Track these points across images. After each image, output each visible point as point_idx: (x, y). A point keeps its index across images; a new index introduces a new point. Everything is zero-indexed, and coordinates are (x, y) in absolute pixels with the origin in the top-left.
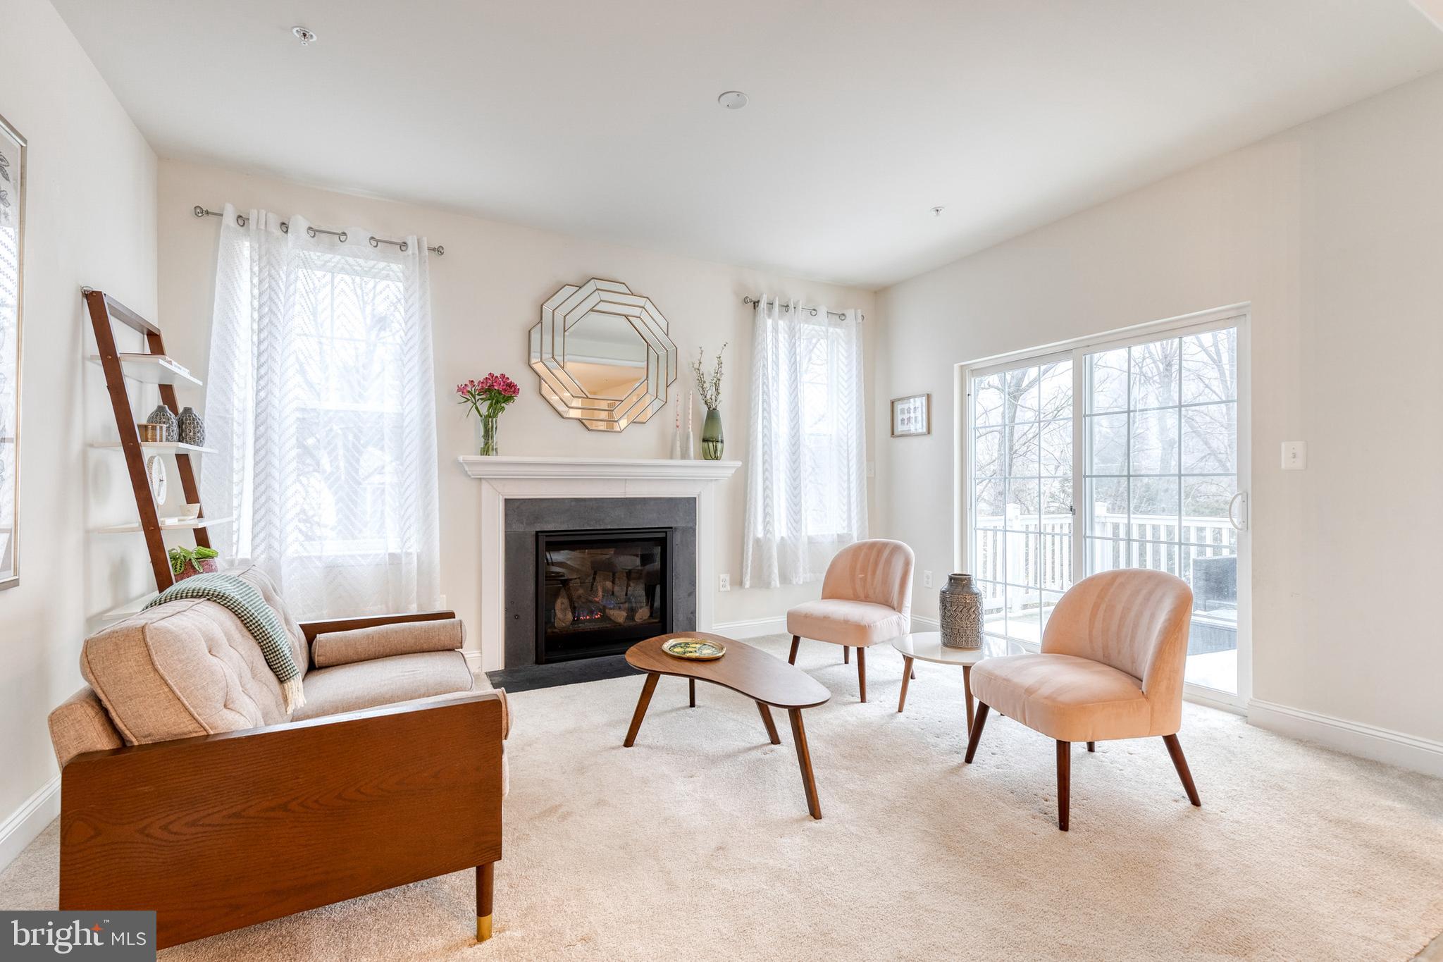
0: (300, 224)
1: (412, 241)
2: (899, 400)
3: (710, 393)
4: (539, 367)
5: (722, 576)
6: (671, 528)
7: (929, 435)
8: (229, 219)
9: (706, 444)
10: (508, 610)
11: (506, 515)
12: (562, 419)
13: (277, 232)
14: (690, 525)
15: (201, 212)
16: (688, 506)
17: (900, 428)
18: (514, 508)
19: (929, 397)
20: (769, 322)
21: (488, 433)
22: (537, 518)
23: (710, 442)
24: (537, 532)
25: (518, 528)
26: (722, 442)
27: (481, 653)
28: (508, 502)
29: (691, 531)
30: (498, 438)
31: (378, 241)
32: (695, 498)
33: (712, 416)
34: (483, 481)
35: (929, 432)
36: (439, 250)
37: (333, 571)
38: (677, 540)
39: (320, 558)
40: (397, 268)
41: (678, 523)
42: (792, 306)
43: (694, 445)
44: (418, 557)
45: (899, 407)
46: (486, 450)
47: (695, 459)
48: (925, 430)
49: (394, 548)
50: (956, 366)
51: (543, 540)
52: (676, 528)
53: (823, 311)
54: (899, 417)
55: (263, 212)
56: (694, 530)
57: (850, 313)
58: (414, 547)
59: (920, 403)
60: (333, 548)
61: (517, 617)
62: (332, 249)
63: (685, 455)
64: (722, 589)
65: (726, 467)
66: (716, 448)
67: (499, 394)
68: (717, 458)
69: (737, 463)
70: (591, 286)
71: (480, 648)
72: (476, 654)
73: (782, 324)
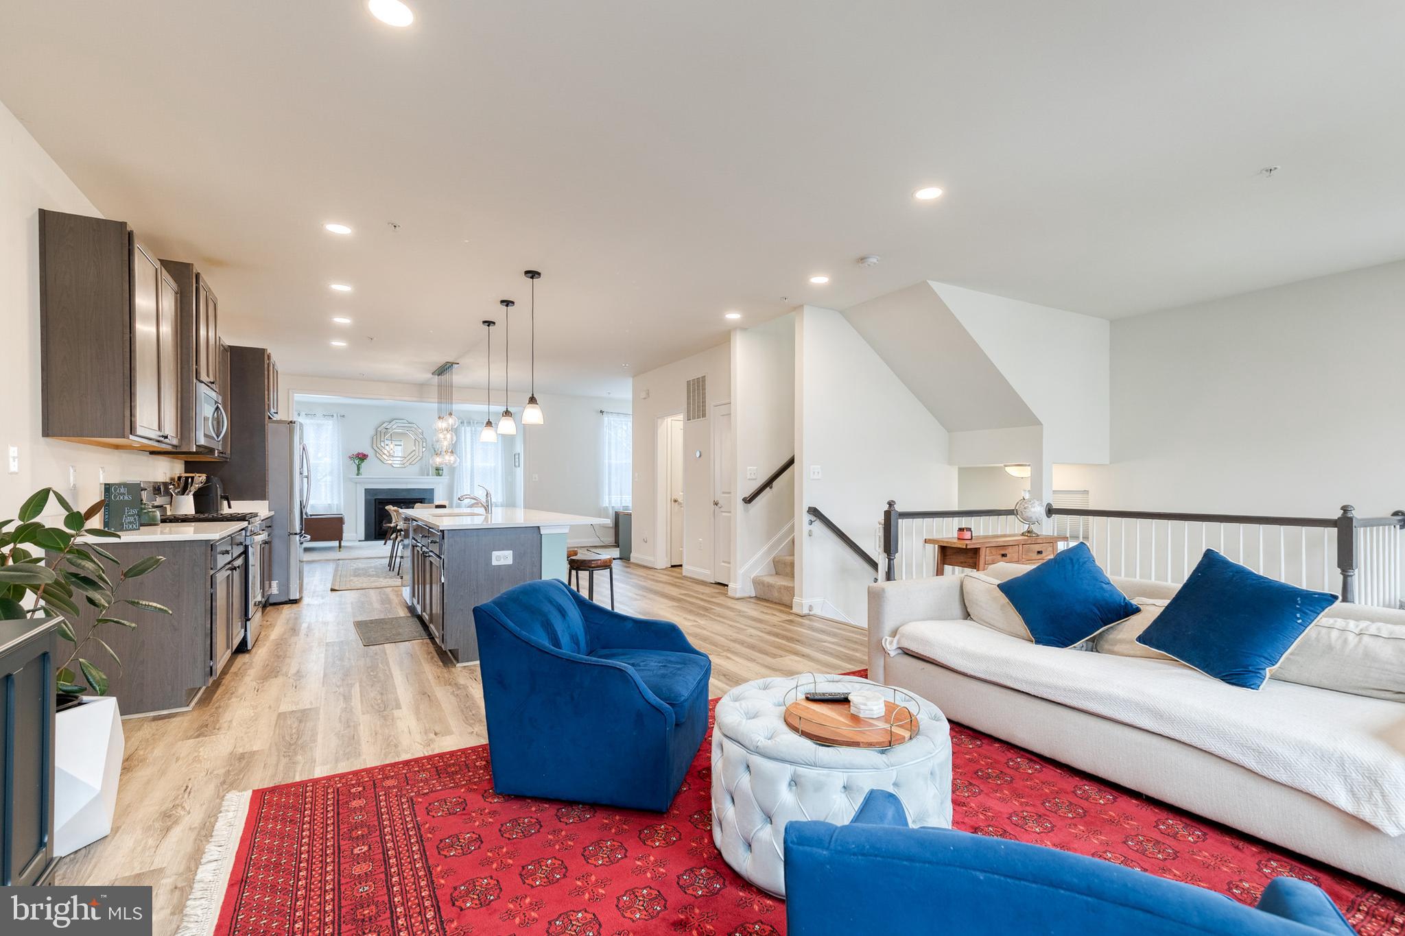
0: (303, 413)
1: (335, 415)
4: (376, 448)
10: (366, 522)
11: (365, 493)
12: (385, 464)
18: (368, 491)
20: (463, 429)
21: (358, 469)
22: (375, 494)
23: (438, 473)
24: (375, 499)
25: (369, 497)
28: (365, 489)
30: (361, 470)
32: (433, 489)
34: (358, 485)
35: (519, 466)
36: (343, 416)
40: (331, 422)
41: (426, 497)
42: (472, 422)
43: (431, 471)
44: (337, 505)
46: (358, 475)
47: (432, 475)
49: (329, 503)
51: (376, 501)
56: (434, 499)
58: (336, 502)
61: (368, 524)
62: (312, 419)
63: (428, 475)
65: (445, 479)
66: (441, 472)
67: (362, 457)
68: (441, 476)
69: (448, 477)
70: (394, 422)
71: (356, 533)
72: (355, 534)
73: (468, 429)
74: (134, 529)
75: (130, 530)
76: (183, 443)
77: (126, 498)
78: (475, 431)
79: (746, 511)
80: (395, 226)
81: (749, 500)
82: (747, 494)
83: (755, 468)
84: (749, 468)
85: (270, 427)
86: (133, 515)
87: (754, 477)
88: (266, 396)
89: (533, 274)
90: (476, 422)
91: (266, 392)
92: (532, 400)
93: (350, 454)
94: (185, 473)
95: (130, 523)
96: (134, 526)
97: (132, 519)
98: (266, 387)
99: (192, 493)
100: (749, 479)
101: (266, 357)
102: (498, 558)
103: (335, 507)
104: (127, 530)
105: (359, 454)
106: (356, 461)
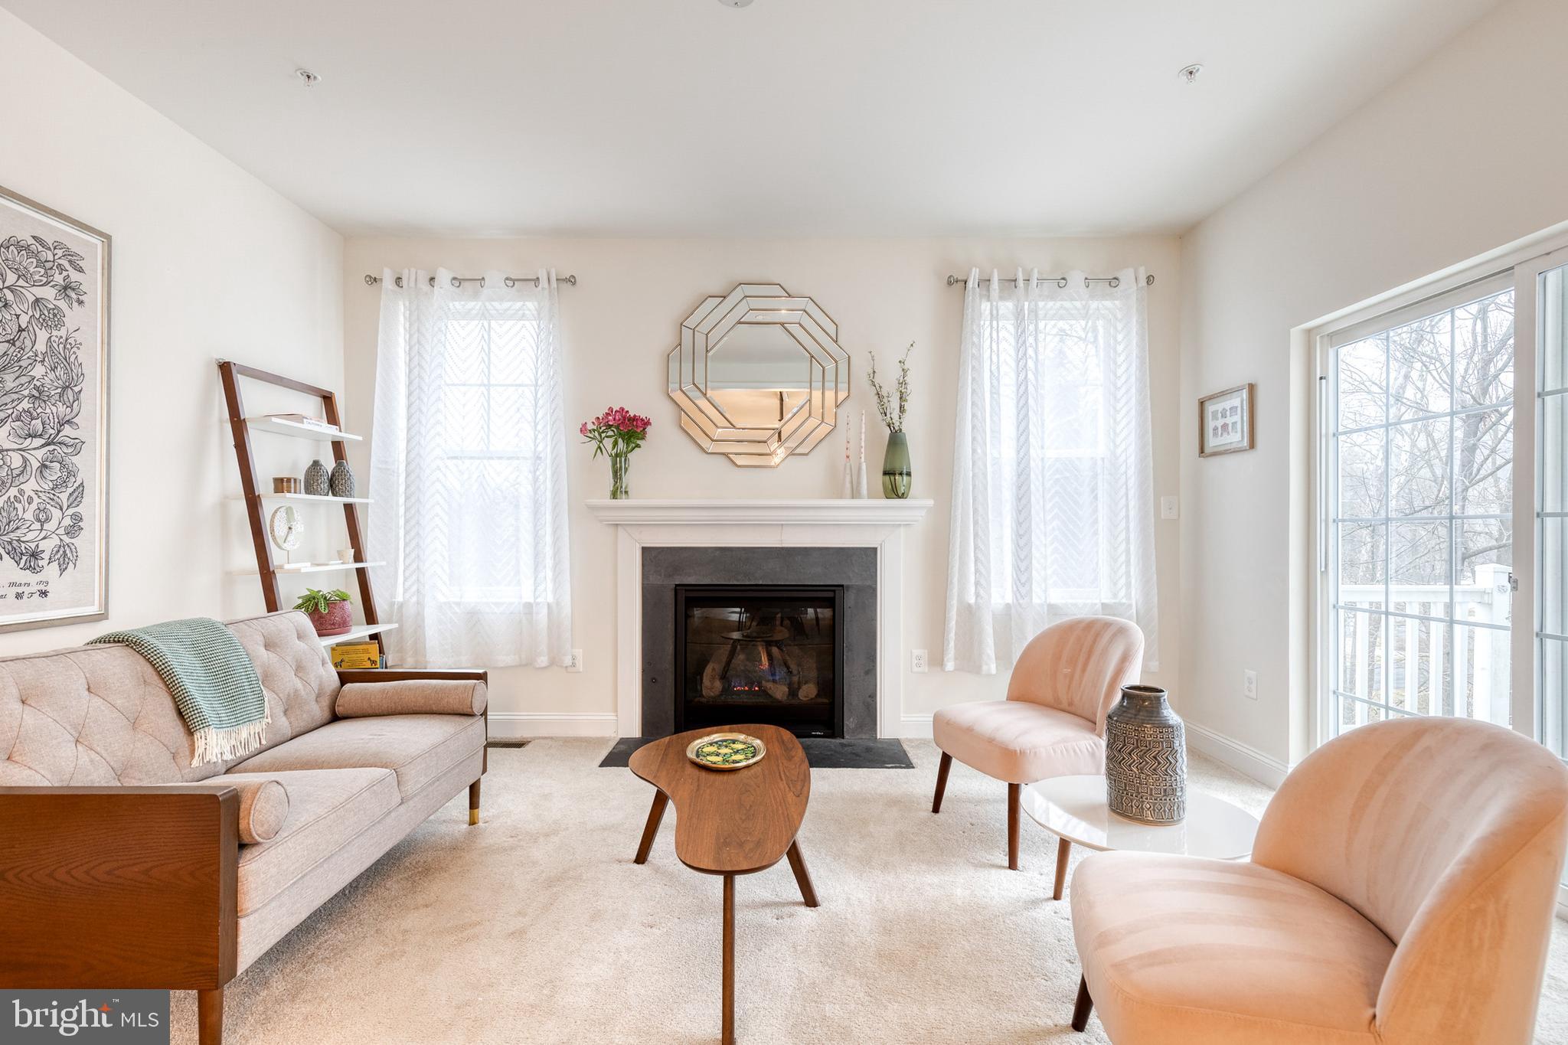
0: (444, 276)
1: (543, 276)
2: (1211, 398)
3: (894, 408)
4: (678, 396)
5: (917, 652)
6: (842, 586)
7: (1251, 451)
8: (388, 283)
9: (887, 477)
10: (645, 671)
11: (643, 565)
12: (707, 455)
13: (424, 286)
14: (869, 583)
15: (374, 280)
16: (869, 556)
17: (1212, 442)
18: (651, 556)
19: (1252, 388)
20: (985, 306)
21: (617, 474)
22: (677, 569)
23: (894, 477)
24: (676, 585)
25: (656, 580)
26: (909, 474)
27: (617, 716)
28: (645, 550)
29: (870, 592)
30: (629, 479)
31: (514, 281)
32: (875, 549)
33: (896, 441)
34: (618, 534)
35: (1252, 445)
36: (572, 281)
37: (473, 618)
38: (850, 600)
39: (458, 604)
40: (531, 305)
41: (851, 580)
42: (1021, 277)
43: (870, 477)
44: (549, 608)
45: (1211, 408)
46: (614, 495)
47: (870, 497)
48: (1246, 443)
49: (526, 598)
50: (1296, 334)
51: (682, 596)
52: (848, 587)
53: (1076, 278)
54: (1210, 424)
55: (413, 270)
56: (875, 590)
57: (1127, 276)
58: (546, 597)
59: (1239, 400)
60: (472, 595)
61: (654, 680)
62: (475, 296)
63: (855, 494)
64: (916, 669)
65: (917, 506)
66: (902, 482)
67: (629, 430)
68: (903, 496)
69: (931, 502)
70: (738, 294)
71: (616, 711)
72: (611, 717)
73: (1007, 307)
78: (1034, 312)
90: (1035, 275)
93: (591, 420)
103: (545, 611)
105: (616, 416)
106: (608, 443)
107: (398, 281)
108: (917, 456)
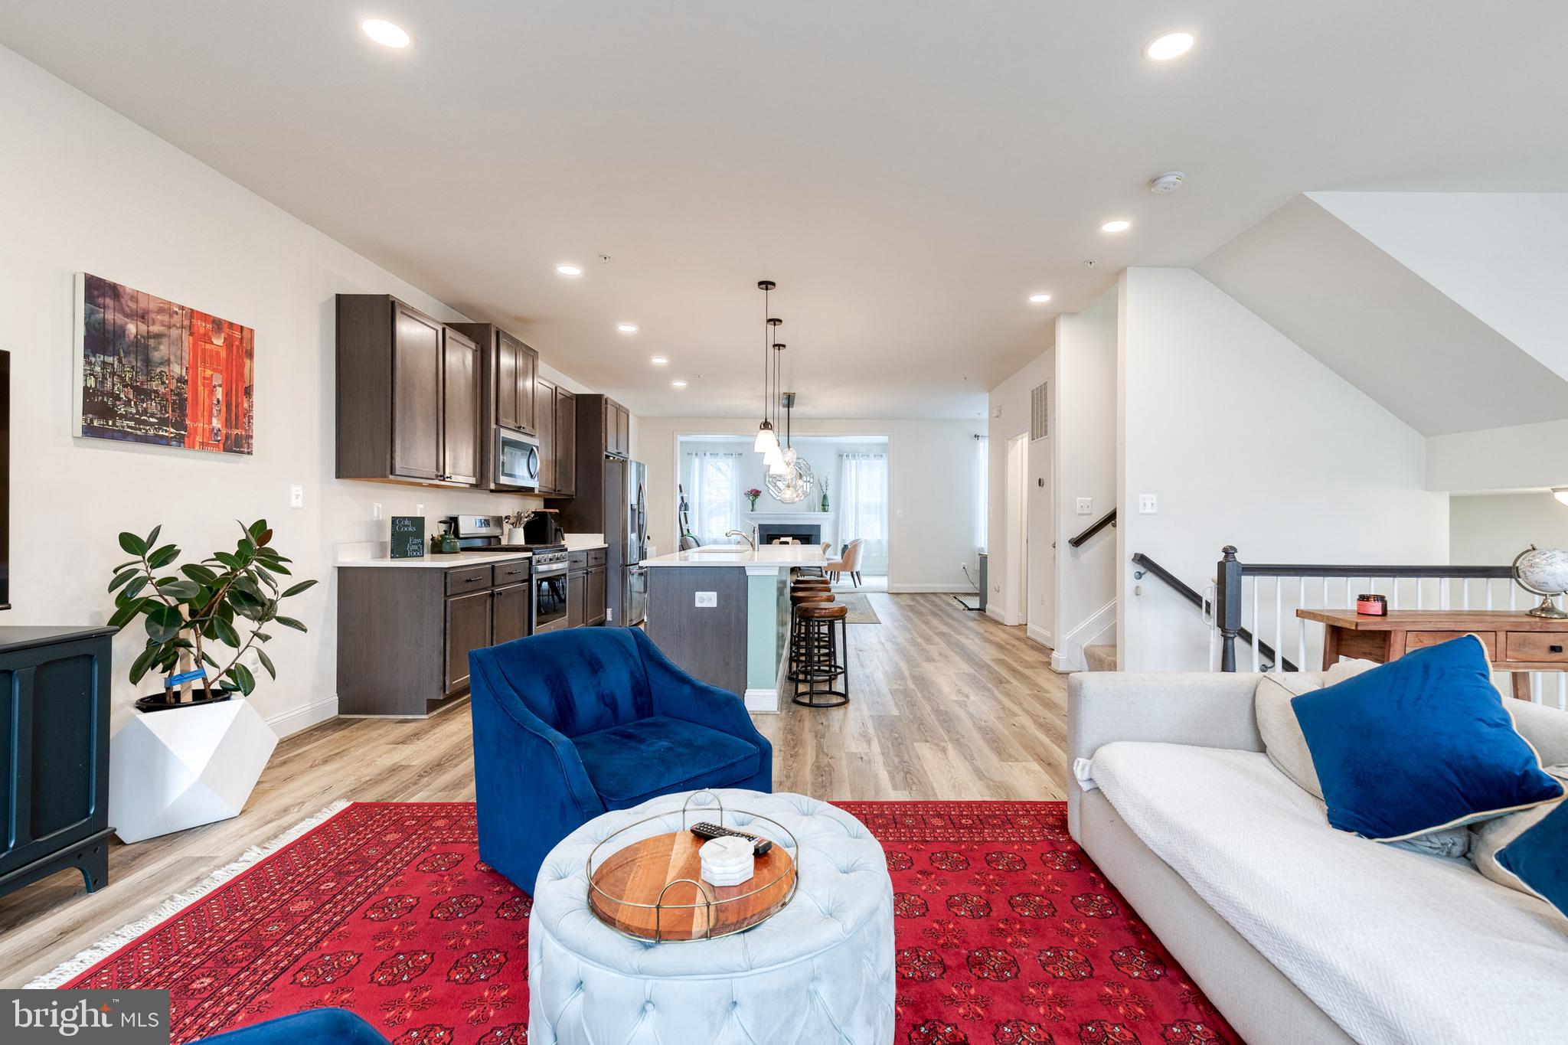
1: (734, 454)
3: (824, 488)
4: (768, 485)
6: (811, 535)
8: (696, 457)
11: (759, 529)
12: (776, 500)
13: (703, 456)
15: (689, 454)
16: (819, 526)
18: (761, 526)
20: (848, 462)
21: (753, 505)
22: (768, 530)
23: (824, 507)
24: (768, 535)
25: (762, 533)
26: (828, 505)
28: (759, 525)
29: (818, 536)
30: (755, 506)
31: (726, 454)
33: (825, 497)
34: (753, 520)
36: (741, 454)
38: (813, 539)
40: (730, 461)
41: (813, 532)
42: (857, 455)
43: (818, 506)
46: (752, 511)
47: (819, 511)
51: (769, 537)
52: (813, 535)
53: (871, 455)
55: (700, 454)
57: (884, 455)
63: (814, 511)
65: (830, 515)
66: (827, 507)
67: (756, 494)
68: (827, 511)
69: (835, 512)
74: (418, 556)
75: (415, 556)
76: (483, 482)
77: (410, 529)
78: (861, 463)
79: (1076, 556)
80: (605, 258)
81: (1077, 542)
82: (1077, 533)
83: (1090, 499)
84: (1079, 499)
85: (606, 466)
86: (417, 544)
87: (1088, 512)
88: (603, 438)
89: (766, 285)
90: (861, 454)
91: (603, 434)
92: (766, 425)
93: (746, 491)
94: (545, 508)
95: (414, 550)
96: (418, 554)
97: (416, 547)
98: (603, 430)
99: (523, 526)
100: (1079, 514)
101: (603, 402)
102: (702, 600)
104: (411, 557)
105: (752, 491)
106: (751, 498)
107: (696, 454)
108: (831, 501)
